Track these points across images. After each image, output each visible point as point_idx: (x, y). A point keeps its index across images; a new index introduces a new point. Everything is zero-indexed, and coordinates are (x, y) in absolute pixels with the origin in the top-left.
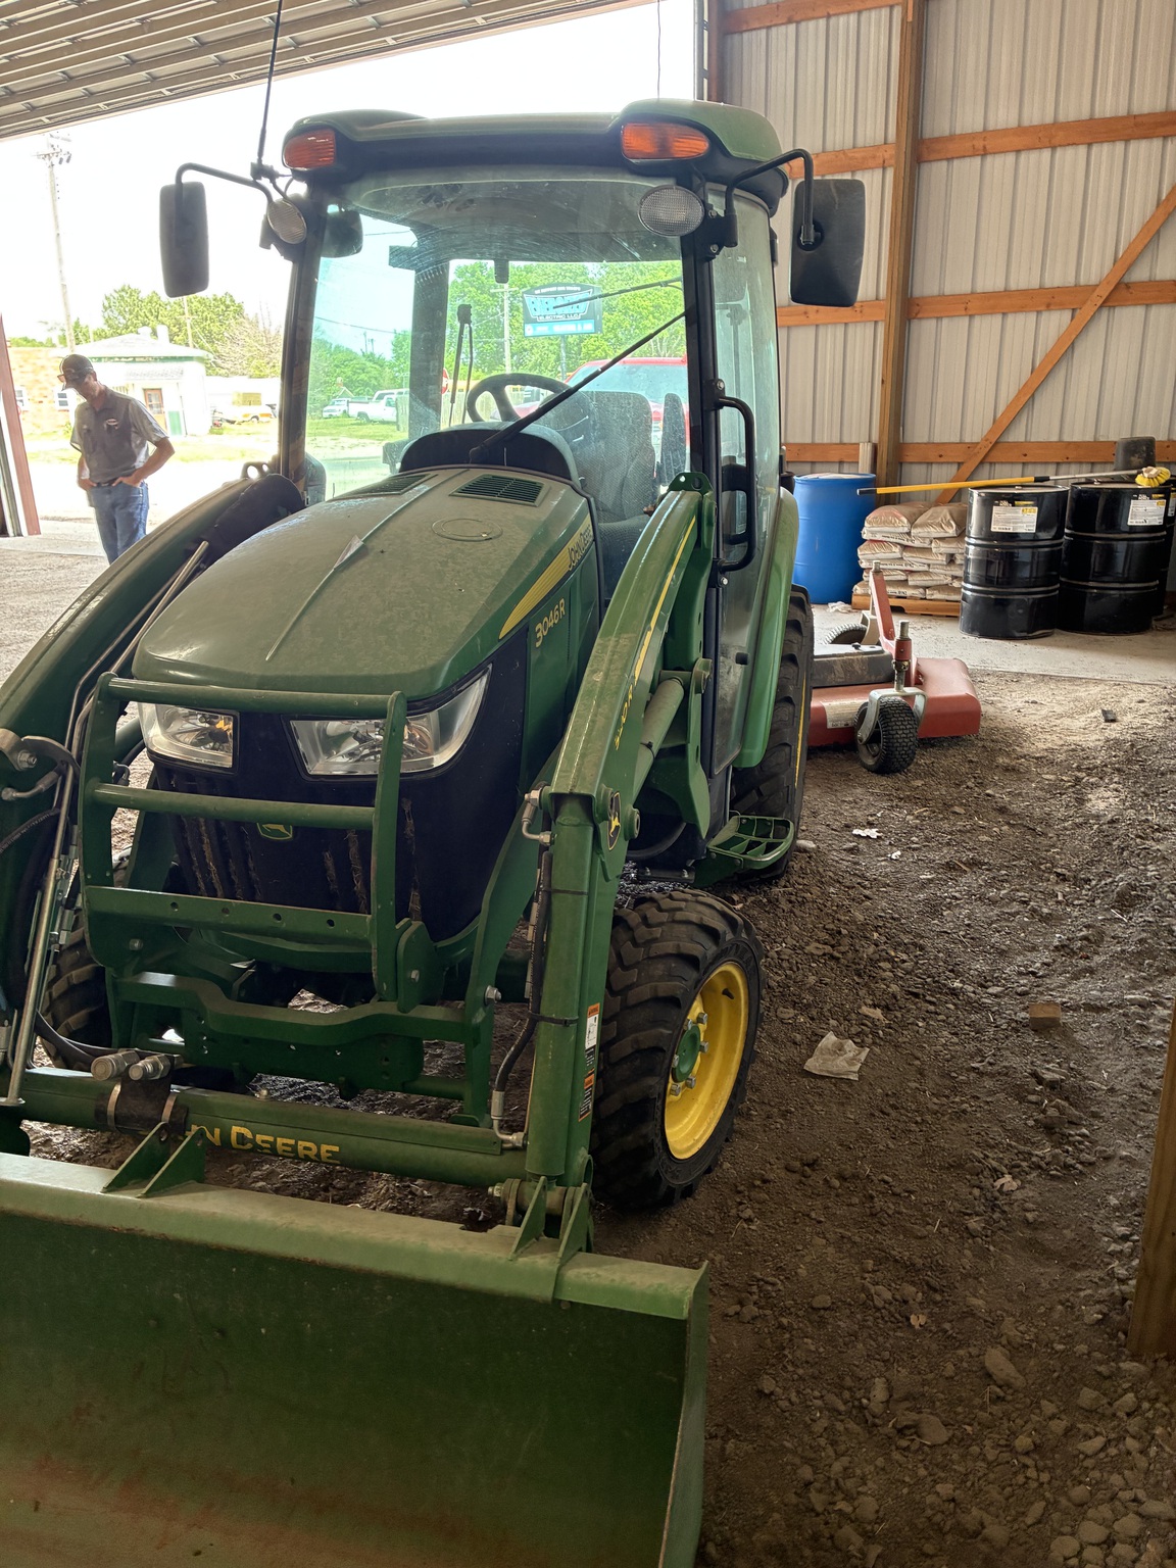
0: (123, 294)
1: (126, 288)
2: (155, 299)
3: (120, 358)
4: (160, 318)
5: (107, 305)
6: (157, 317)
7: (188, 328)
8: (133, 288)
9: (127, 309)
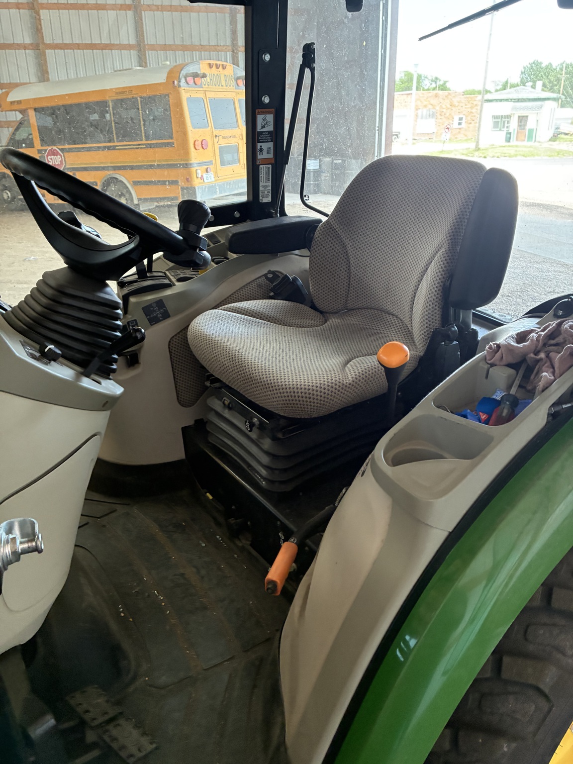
0: (533, 65)
1: (536, 62)
2: (549, 67)
3: (511, 99)
4: (549, 77)
5: (523, 71)
6: (548, 76)
7: (563, 82)
8: (539, 61)
9: (533, 73)
